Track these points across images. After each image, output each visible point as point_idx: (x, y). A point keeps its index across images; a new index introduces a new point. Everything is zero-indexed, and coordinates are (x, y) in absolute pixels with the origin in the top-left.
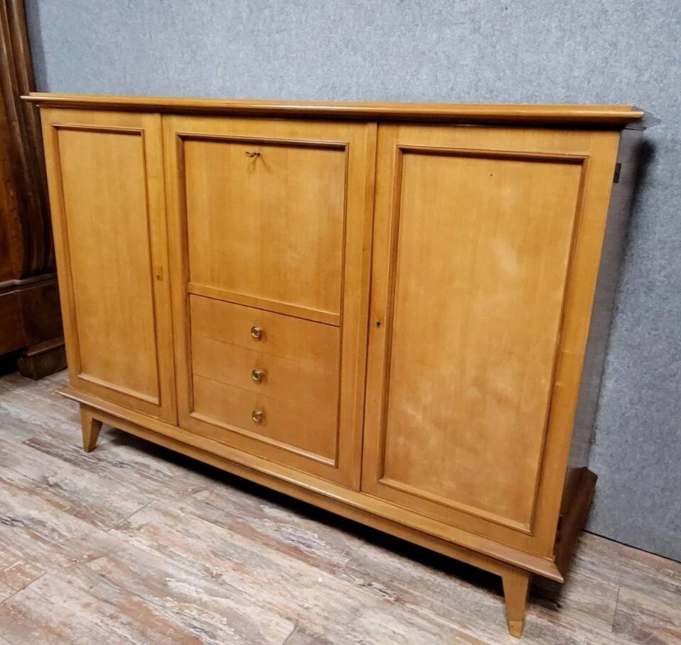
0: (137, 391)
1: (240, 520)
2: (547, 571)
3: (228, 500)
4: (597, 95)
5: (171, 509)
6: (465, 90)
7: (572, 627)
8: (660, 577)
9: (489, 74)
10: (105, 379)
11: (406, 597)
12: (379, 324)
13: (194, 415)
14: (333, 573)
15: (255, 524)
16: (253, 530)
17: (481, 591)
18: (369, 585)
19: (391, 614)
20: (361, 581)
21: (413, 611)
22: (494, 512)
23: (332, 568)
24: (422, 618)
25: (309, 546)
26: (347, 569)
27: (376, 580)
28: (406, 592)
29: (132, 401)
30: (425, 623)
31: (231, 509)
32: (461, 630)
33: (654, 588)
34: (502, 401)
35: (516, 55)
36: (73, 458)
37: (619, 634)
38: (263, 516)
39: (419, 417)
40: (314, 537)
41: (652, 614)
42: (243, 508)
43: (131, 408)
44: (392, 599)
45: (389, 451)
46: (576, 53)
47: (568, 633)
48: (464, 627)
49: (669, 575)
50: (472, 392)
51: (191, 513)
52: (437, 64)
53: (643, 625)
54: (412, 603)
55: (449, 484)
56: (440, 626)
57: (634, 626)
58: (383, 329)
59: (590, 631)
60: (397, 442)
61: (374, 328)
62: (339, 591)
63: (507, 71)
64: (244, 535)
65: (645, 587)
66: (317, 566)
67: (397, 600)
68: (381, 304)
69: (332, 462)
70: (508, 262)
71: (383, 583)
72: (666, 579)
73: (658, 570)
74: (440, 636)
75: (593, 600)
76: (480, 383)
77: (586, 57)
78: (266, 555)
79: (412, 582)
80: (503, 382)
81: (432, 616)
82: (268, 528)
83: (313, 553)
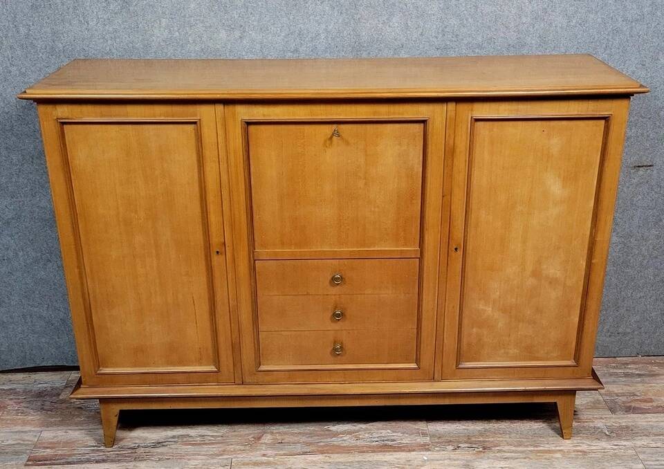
0: (185, 366)
1: (322, 444)
2: (590, 385)
3: (293, 434)
4: (540, 37)
5: (254, 459)
6: (434, 35)
7: (591, 420)
8: (612, 371)
9: (454, 22)
10: (135, 366)
11: (487, 445)
12: (456, 249)
13: (263, 368)
14: (428, 450)
15: (336, 441)
16: (339, 447)
17: (525, 422)
18: (459, 447)
19: (488, 458)
20: (451, 448)
21: (499, 451)
22: (548, 359)
23: (424, 447)
24: (508, 452)
25: (393, 440)
26: (435, 444)
27: (460, 442)
28: (484, 441)
29: (178, 377)
30: (513, 454)
31: (304, 439)
32: (536, 449)
33: (613, 378)
34: (553, 282)
35: (476, 7)
36: (100, 458)
37: (617, 413)
38: (336, 434)
39: (489, 310)
40: (388, 433)
41: (623, 395)
42: (311, 435)
43: (178, 383)
44: (481, 449)
45: (465, 341)
46: (523, 5)
47: (591, 425)
48: (536, 446)
49: (614, 368)
50: (531, 281)
51: (276, 455)
52: (407, 13)
53: (624, 402)
54: (495, 446)
55: (513, 351)
56: (522, 452)
57: (620, 406)
58: (460, 252)
59: (601, 418)
60: (470, 332)
61: (453, 254)
62: (445, 459)
63: (470, 20)
64: (337, 453)
65: (609, 380)
66: (414, 450)
67: (484, 448)
68: (458, 234)
69: (414, 366)
70: (556, 188)
71: (466, 442)
72: (615, 371)
73: (607, 366)
74: (529, 458)
75: (589, 400)
76: (536, 274)
77: (530, 7)
78: (370, 459)
79: (481, 434)
80: (553, 269)
81: (514, 448)
82: (348, 440)
83: (401, 443)
